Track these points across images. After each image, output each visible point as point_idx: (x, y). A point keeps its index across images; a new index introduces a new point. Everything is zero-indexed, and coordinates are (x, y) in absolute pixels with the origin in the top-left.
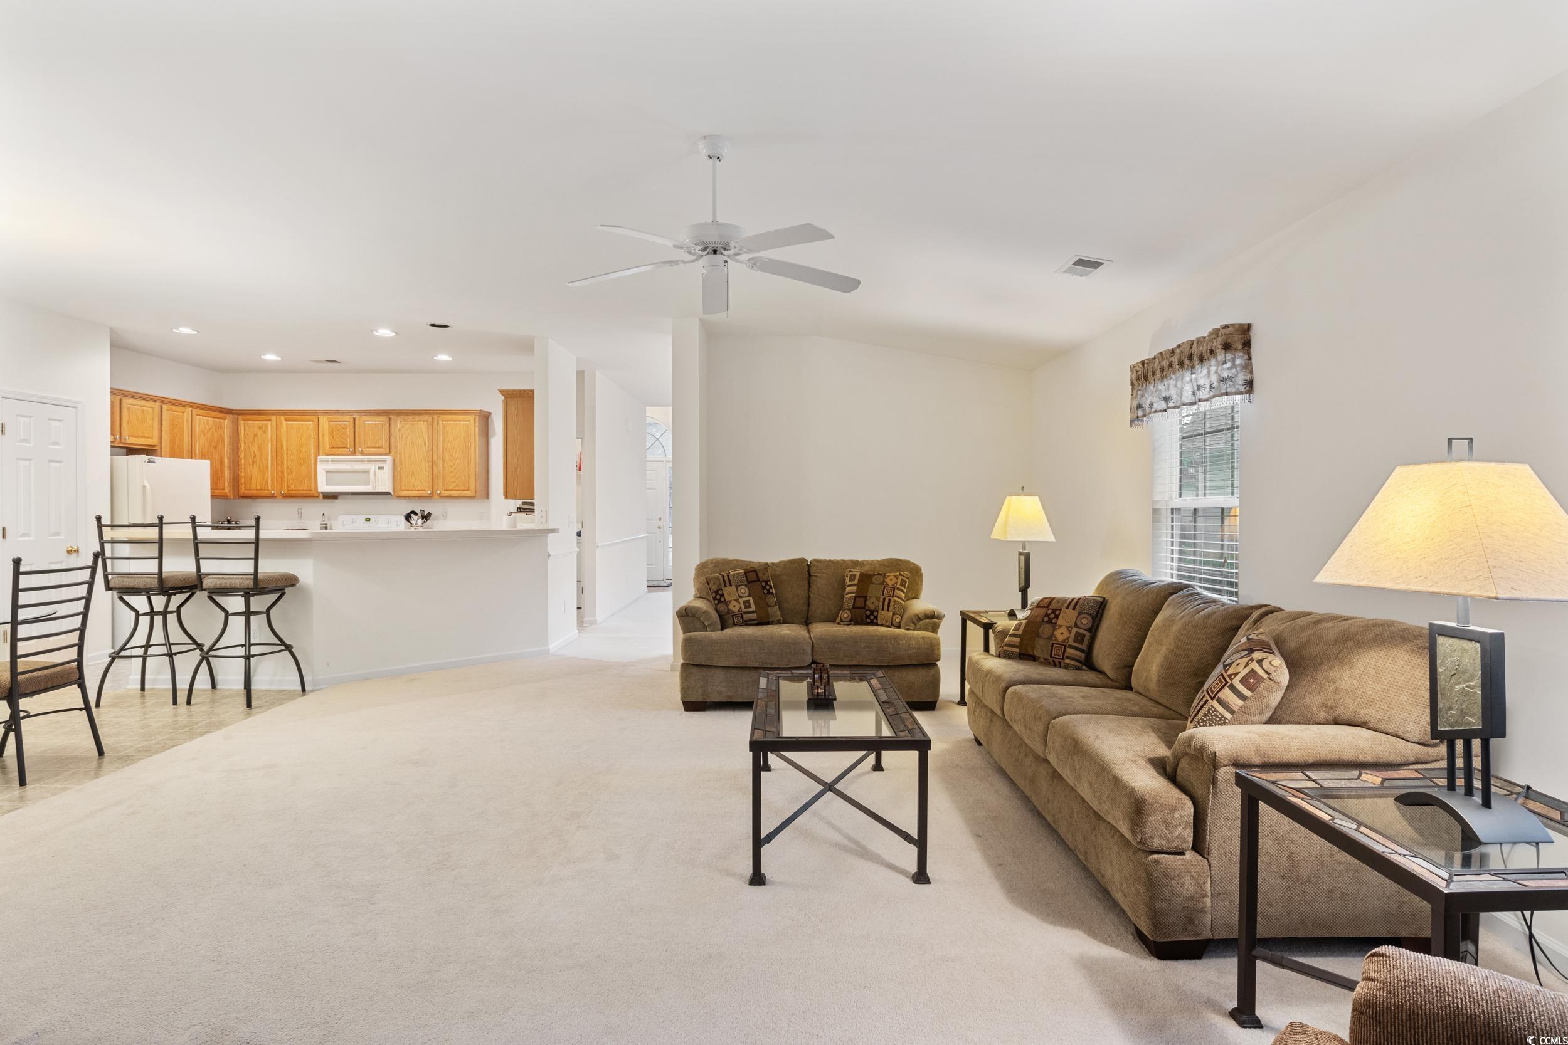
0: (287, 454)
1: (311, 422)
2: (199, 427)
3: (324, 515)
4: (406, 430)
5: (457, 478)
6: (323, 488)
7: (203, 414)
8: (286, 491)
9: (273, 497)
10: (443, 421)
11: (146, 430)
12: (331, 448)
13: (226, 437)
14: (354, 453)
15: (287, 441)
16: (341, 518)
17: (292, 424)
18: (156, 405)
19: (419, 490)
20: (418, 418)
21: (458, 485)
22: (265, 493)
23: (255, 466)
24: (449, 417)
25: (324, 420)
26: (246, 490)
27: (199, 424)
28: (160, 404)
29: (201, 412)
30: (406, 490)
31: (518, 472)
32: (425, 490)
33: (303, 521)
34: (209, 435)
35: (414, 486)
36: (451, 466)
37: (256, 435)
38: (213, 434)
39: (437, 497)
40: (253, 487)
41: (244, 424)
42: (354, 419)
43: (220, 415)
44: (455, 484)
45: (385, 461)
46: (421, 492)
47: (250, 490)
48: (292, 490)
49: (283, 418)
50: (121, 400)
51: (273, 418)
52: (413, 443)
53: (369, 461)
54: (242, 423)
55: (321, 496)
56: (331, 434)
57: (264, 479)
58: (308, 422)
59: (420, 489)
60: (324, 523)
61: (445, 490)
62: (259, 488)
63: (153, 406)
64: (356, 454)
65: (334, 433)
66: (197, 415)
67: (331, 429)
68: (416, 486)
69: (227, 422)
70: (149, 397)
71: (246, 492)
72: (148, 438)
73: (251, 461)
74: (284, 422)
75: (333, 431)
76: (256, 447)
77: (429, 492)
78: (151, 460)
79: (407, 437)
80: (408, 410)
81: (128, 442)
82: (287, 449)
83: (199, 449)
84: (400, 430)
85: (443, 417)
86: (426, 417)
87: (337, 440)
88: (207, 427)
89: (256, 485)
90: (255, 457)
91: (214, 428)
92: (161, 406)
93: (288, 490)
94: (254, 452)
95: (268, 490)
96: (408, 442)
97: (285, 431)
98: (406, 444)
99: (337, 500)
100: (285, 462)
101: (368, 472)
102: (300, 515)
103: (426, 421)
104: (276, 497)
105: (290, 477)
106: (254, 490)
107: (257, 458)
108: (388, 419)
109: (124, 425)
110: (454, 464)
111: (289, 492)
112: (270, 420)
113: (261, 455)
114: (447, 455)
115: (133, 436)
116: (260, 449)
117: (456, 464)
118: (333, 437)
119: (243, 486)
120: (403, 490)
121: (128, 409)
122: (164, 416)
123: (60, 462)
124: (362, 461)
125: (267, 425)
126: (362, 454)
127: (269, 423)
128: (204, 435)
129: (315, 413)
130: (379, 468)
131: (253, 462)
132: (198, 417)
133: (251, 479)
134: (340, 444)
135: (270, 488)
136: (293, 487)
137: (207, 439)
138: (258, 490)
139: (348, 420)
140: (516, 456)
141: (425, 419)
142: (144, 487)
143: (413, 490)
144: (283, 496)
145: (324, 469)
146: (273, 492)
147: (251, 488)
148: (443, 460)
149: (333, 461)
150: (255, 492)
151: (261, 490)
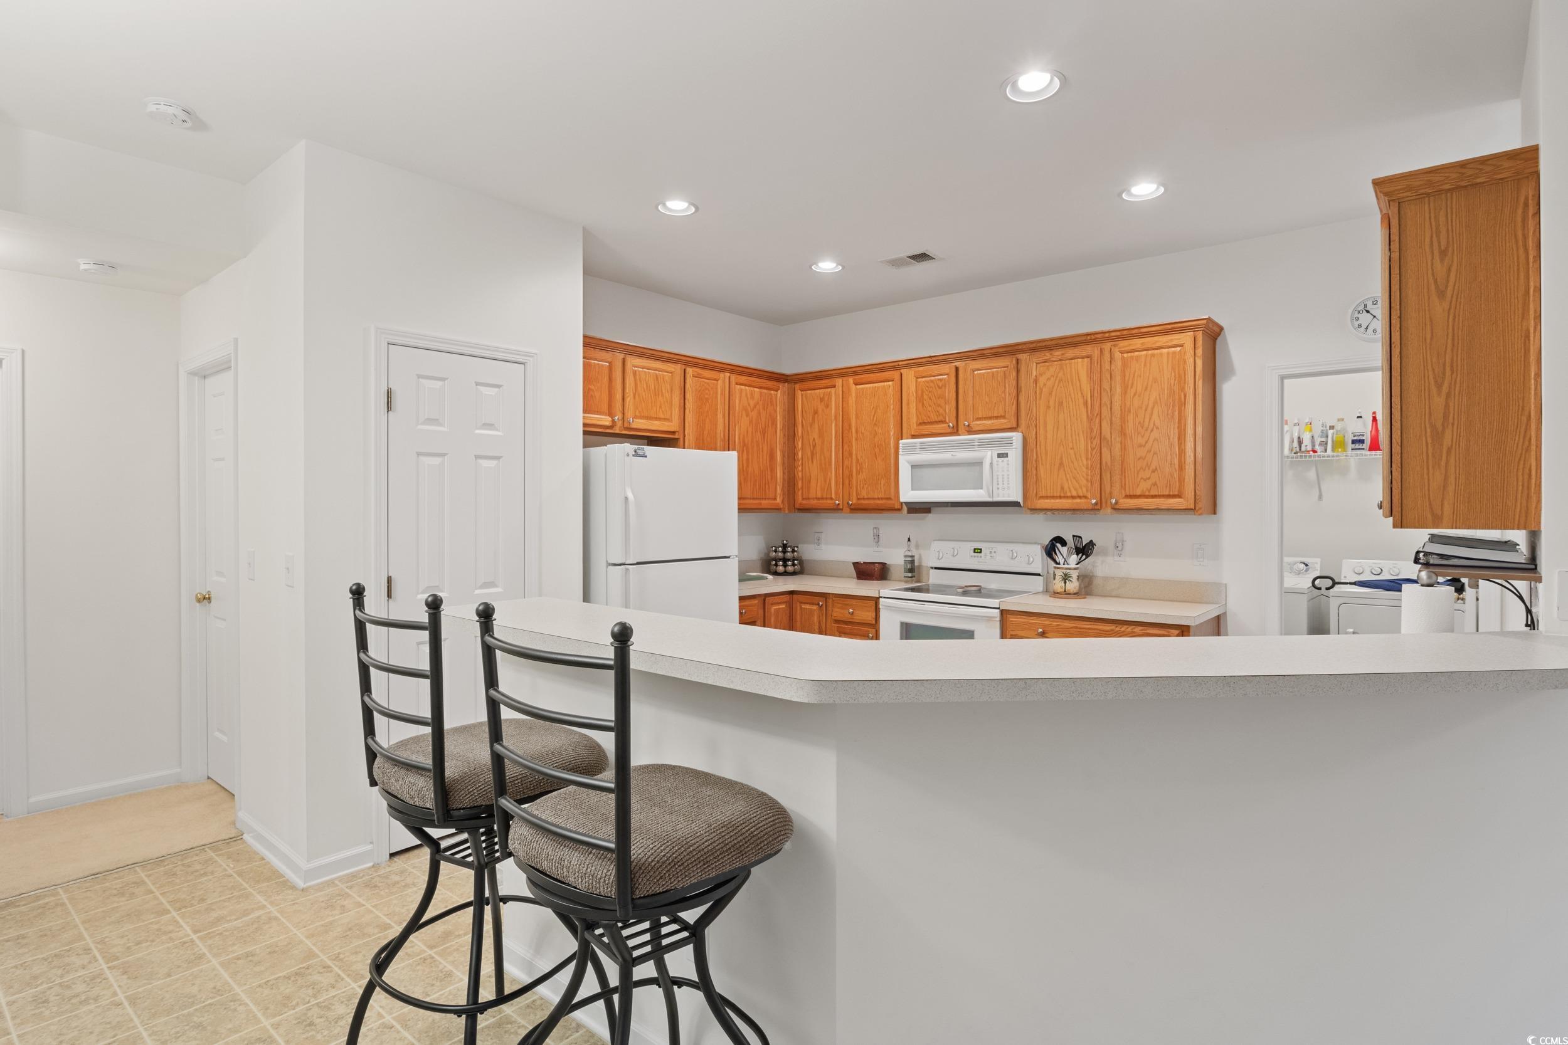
0: (856, 439)
1: (890, 383)
2: (740, 401)
3: (909, 540)
4: (1048, 379)
5: (1153, 471)
6: (908, 494)
7: (745, 382)
8: (854, 501)
9: (836, 509)
10: (1122, 353)
11: (660, 407)
12: (921, 424)
13: (778, 418)
14: (955, 431)
15: (857, 417)
16: (936, 546)
17: (863, 389)
18: (677, 369)
19: (1073, 497)
20: (1070, 352)
21: (1155, 484)
22: (827, 503)
23: (815, 461)
24: (1138, 343)
25: (909, 375)
26: (803, 499)
27: (741, 397)
28: (684, 367)
29: (743, 379)
30: (1047, 497)
31: (1447, 441)
32: (1085, 497)
33: (880, 549)
34: (754, 414)
35: (1062, 488)
36: (1140, 446)
37: (816, 412)
38: (759, 413)
39: (1109, 510)
40: (812, 495)
41: (802, 395)
42: (957, 369)
43: (769, 383)
44: (1150, 482)
45: (1009, 442)
46: (1078, 500)
47: (808, 499)
48: (864, 499)
49: (851, 380)
50: (624, 360)
51: (839, 382)
52: (1061, 404)
53: (982, 444)
54: (799, 394)
55: (905, 508)
56: (920, 399)
57: (825, 481)
58: (886, 383)
59: (1074, 493)
60: (910, 554)
61: (1127, 497)
62: (819, 495)
63: (673, 370)
64: (960, 432)
65: (925, 397)
66: (737, 384)
67: (920, 392)
68: (1066, 487)
69: (780, 394)
70: (667, 355)
71: (804, 502)
72: (665, 419)
73: (809, 454)
74: (853, 387)
75: (922, 395)
76: (817, 430)
77: (1094, 501)
78: (640, 452)
79: (1050, 394)
80: (1051, 340)
81: (634, 426)
82: (857, 432)
83: (739, 438)
84: (1036, 381)
85: (1123, 344)
86: (1087, 350)
87: (930, 409)
88: (752, 403)
89: (816, 490)
90: (814, 446)
91: (761, 403)
92: (685, 370)
93: (858, 499)
94: (814, 439)
95: (831, 499)
96: (1052, 403)
97: (854, 399)
98: (1048, 407)
99: (930, 515)
100: (854, 453)
101: (979, 463)
102: (877, 537)
103: (1088, 357)
104: (842, 509)
105: (861, 476)
106: (813, 499)
107: (818, 448)
108: (1014, 362)
109: (629, 400)
110: (1146, 442)
111: (860, 502)
112: (834, 386)
113: (823, 443)
114: (1131, 424)
115: (641, 417)
116: (821, 435)
117: (1151, 442)
118: (923, 404)
119: (800, 493)
120: (1042, 497)
121: (635, 373)
122: (688, 386)
123: (498, 458)
124: (970, 445)
125: (830, 394)
126: (970, 431)
127: (833, 390)
128: (747, 415)
129: (895, 366)
130: (1000, 456)
131: (813, 455)
132: (738, 387)
133: (810, 481)
134: (934, 418)
135: (833, 496)
136: (864, 494)
137: (751, 422)
138: (818, 499)
139: (947, 371)
140: (1439, 386)
141: (1084, 353)
142: (626, 498)
143: (1060, 497)
144: (851, 509)
145: (908, 462)
146: (837, 502)
147: (810, 497)
148: (1123, 433)
149: (923, 448)
150: (815, 501)
151: (822, 498)
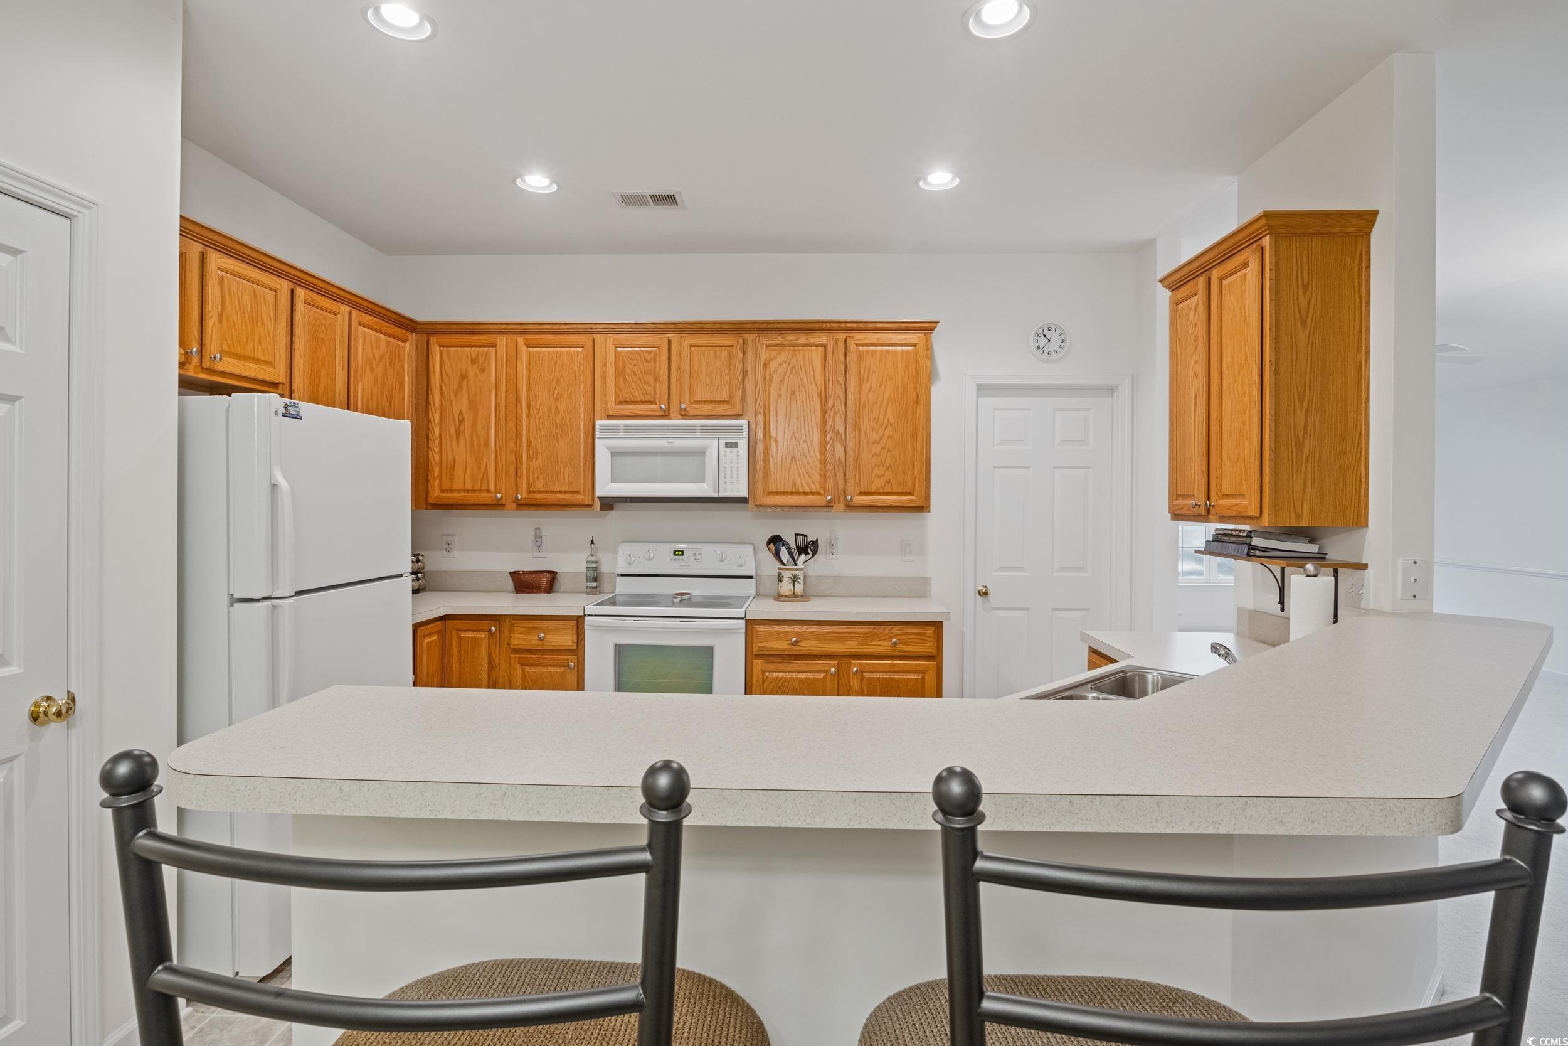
0: (528, 416)
1: (580, 349)
2: (363, 349)
3: (592, 542)
4: (780, 365)
5: (888, 468)
6: (606, 487)
7: (370, 323)
8: (525, 495)
9: (497, 505)
10: (858, 345)
11: (260, 343)
12: (621, 403)
13: (406, 379)
14: (666, 415)
15: (529, 388)
16: (624, 549)
17: (539, 353)
18: (284, 286)
19: (805, 493)
20: (804, 339)
21: (889, 482)
22: (482, 497)
23: (462, 441)
24: (873, 337)
25: (606, 345)
26: (442, 491)
27: (364, 345)
28: (291, 285)
29: (368, 319)
30: (777, 493)
32: (818, 493)
33: (542, 554)
34: (379, 370)
35: (794, 484)
36: (875, 442)
37: (464, 377)
38: (385, 370)
39: (842, 506)
40: (458, 484)
41: (441, 353)
42: (669, 342)
43: (398, 331)
44: (883, 480)
45: (738, 431)
46: (811, 497)
47: (451, 491)
48: (539, 492)
49: (521, 340)
50: (203, 258)
51: (501, 340)
52: (793, 393)
53: (706, 431)
54: (435, 350)
55: (597, 503)
56: (620, 373)
57: (479, 468)
58: (572, 349)
59: (807, 489)
60: (594, 559)
61: (862, 493)
62: (469, 486)
63: (278, 287)
64: (672, 416)
65: (628, 371)
66: (360, 324)
67: (621, 364)
68: (798, 481)
69: (409, 348)
70: (270, 261)
71: (444, 495)
72: (266, 363)
73: (453, 431)
74: (524, 350)
75: (624, 368)
76: (465, 400)
77: (829, 498)
78: (292, 410)
79: (782, 381)
80: (784, 322)
81: (220, 367)
82: (529, 406)
83: (362, 399)
84: (765, 366)
85: (859, 337)
86: (822, 338)
87: (634, 385)
88: (377, 354)
89: (463, 481)
90: (462, 421)
91: (387, 356)
92: (292, 290)
93: (530, 492)
94: (461, 412)
95: (488, 491)
96: (783, 392)
97: (525, 365)
98: (780, 396)
99: (613, 511)
100: (524, 433)
101: (701, 453)
102: (538, 540)
103: (822, 346)
104: (504, 505)
105: (535, 464)
106: (459, 491)
107: (467, 424)
108: (741, 342)
109: (211, 322)
110: (881, 439)
111: (532, 496)
112: (494, 345)
113: (475, 419)
114: (866, 419)
115: (232, 355)
116: (472, 406)
117: (885, 438)
118: (625, 380)
119: (437, 482)
120: (771, 493)
121: (221, 281)
122: (298, 315)
124: (691, 431)
125: (487, 356)
126: (685, 415)
127: (492, 350)
128: (372, 371)
129: (589, 329)
130: (728, 445)
131: (458, 433)
132: (361, 328)
133: (453, 468)
134: (639, 396)
135: (492, 488)
136: (539, 485)
137: (376, 380)
138: (468, 491)
139: (657, 343)
141: (819, 342)
142: (274, 486)
143: (792, 493)
144: (518, 505)
145: (608, 448)
146: (499, 496)
147: (453, 488)
148: (856, 426)
149: (628, 431)
150: (462, 494)
151: (474, 491)
